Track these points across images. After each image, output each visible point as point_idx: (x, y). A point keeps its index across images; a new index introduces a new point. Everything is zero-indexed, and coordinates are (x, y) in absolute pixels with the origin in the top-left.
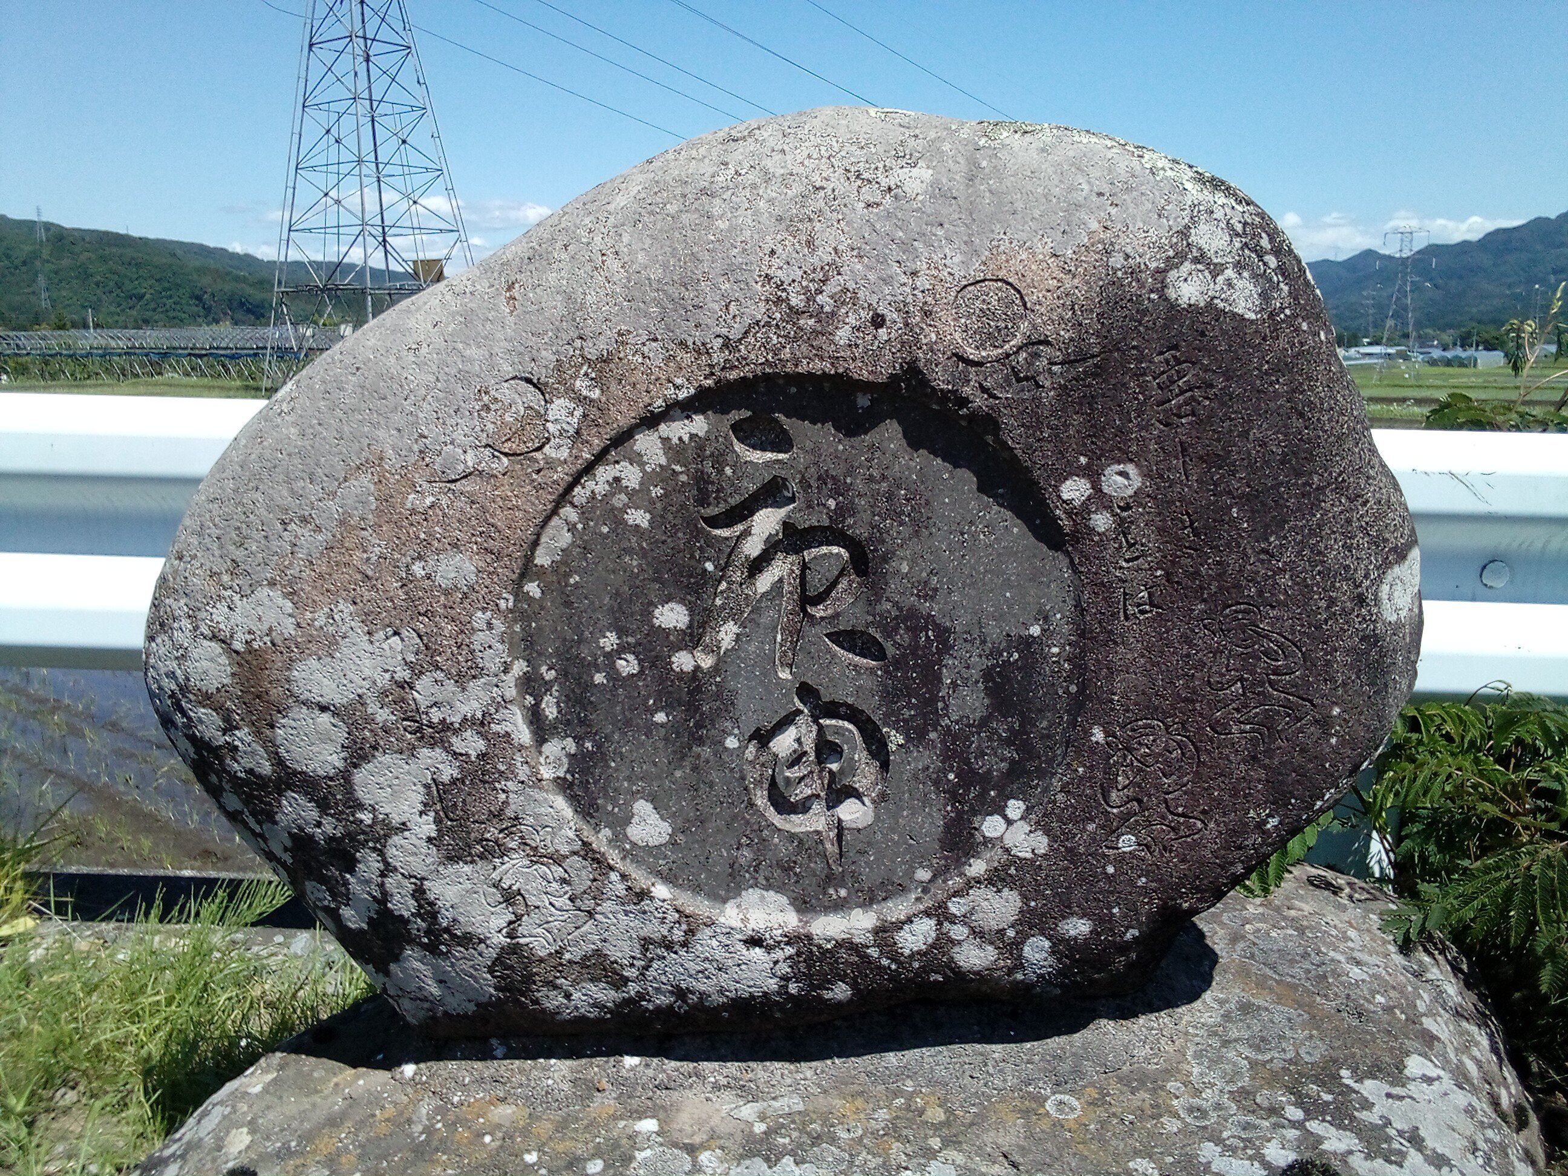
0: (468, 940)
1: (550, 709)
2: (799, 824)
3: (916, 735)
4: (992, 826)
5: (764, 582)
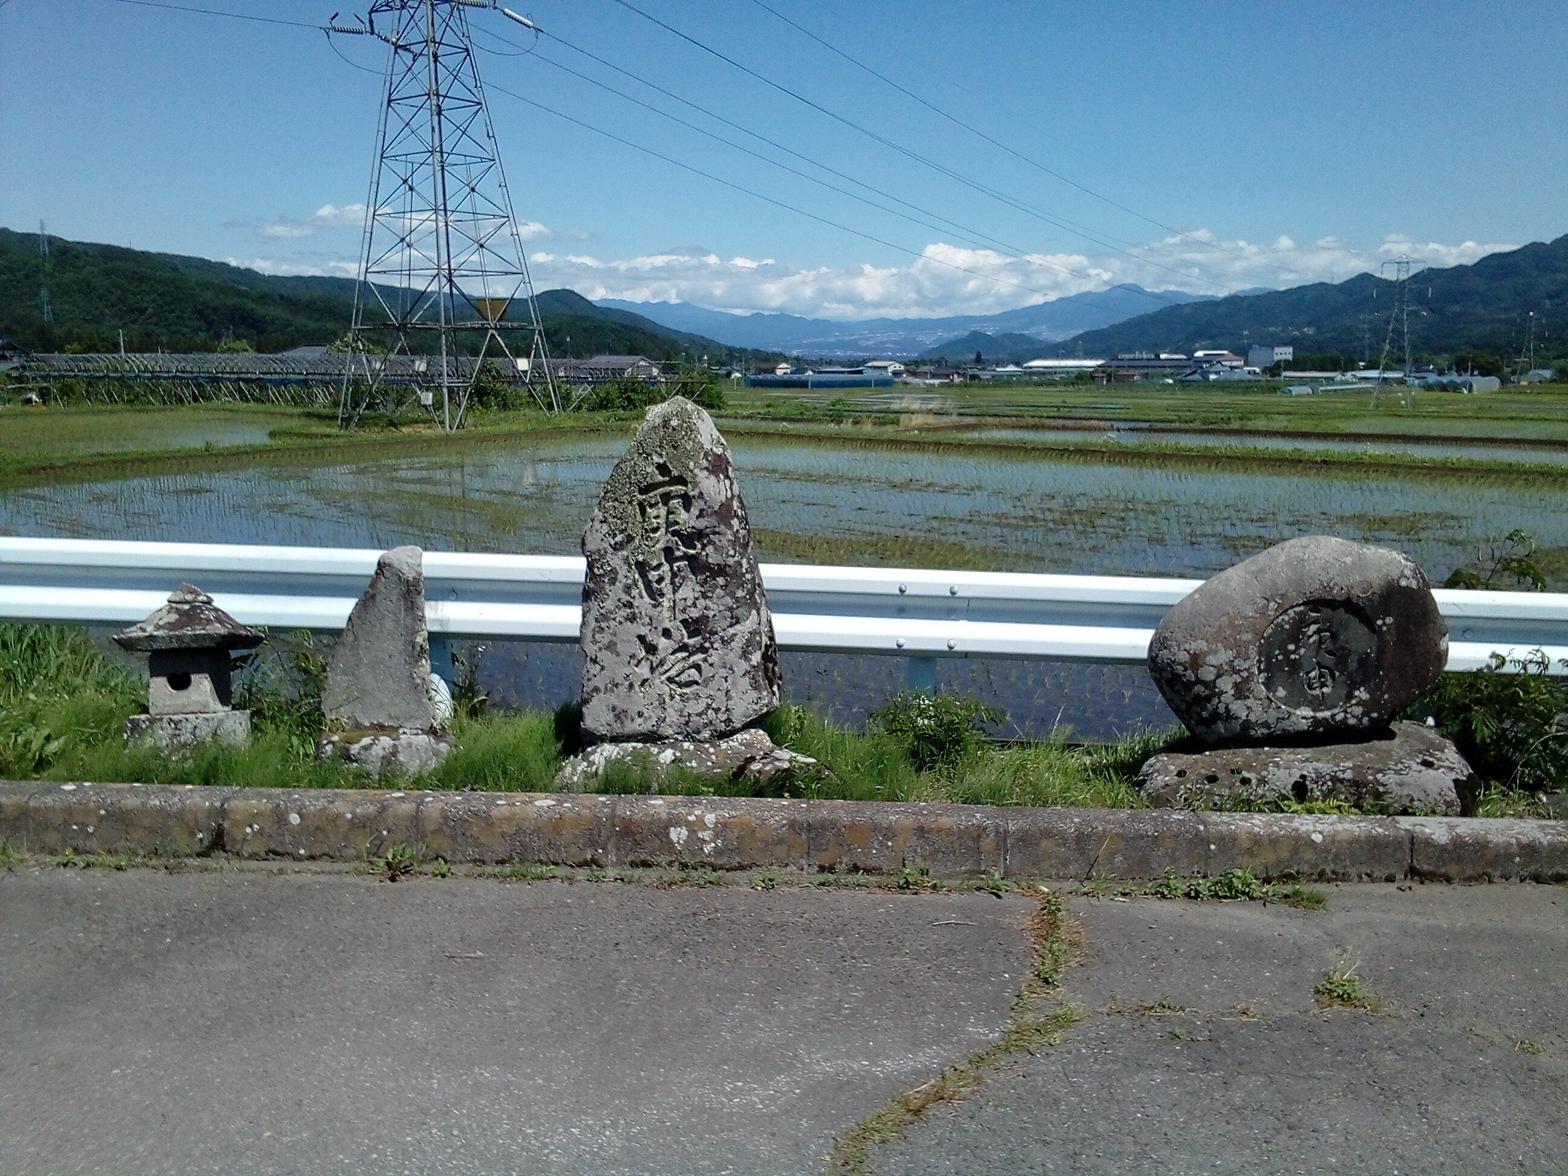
0: (1237, 718)
1: (1262, 667)
2: (1315, 692)
3: (1342, 674)
4: (1357, 693)
5: (1311, 640)
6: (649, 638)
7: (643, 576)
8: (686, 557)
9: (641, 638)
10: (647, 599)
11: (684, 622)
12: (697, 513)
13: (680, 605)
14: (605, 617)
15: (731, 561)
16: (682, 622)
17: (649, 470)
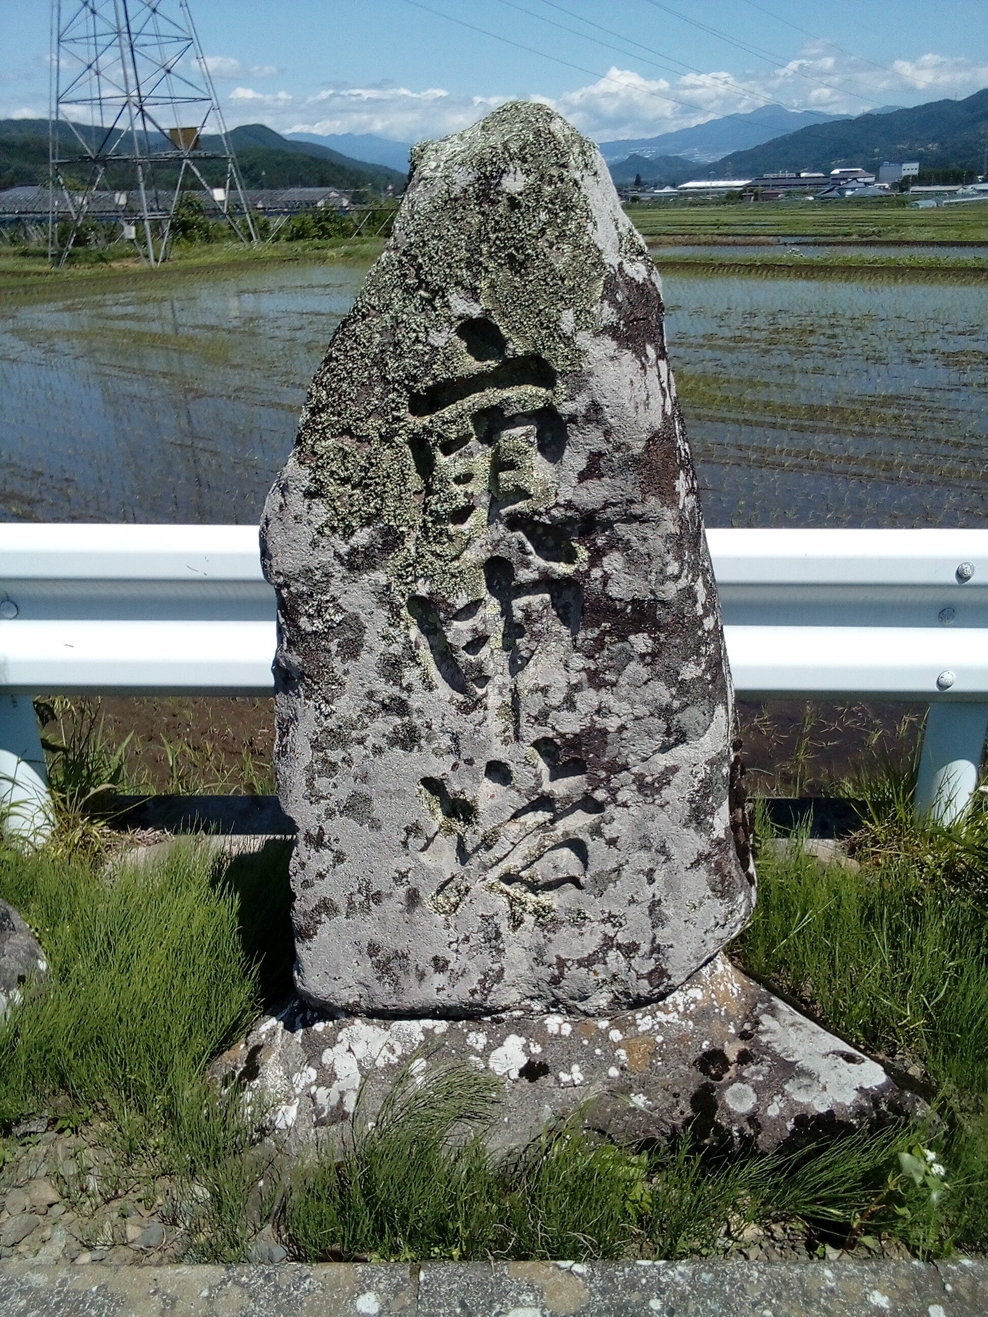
6: (453, 787)
7: (432, 630)
8: (546, 582)
9: (433, 785)
10: (444, 690)
11: (544, 746)
12: (581, 463)
13: (532, 704)
14: (337, 737)
15: (670, 591)
16: (536, 745)
17: (438, 339)
